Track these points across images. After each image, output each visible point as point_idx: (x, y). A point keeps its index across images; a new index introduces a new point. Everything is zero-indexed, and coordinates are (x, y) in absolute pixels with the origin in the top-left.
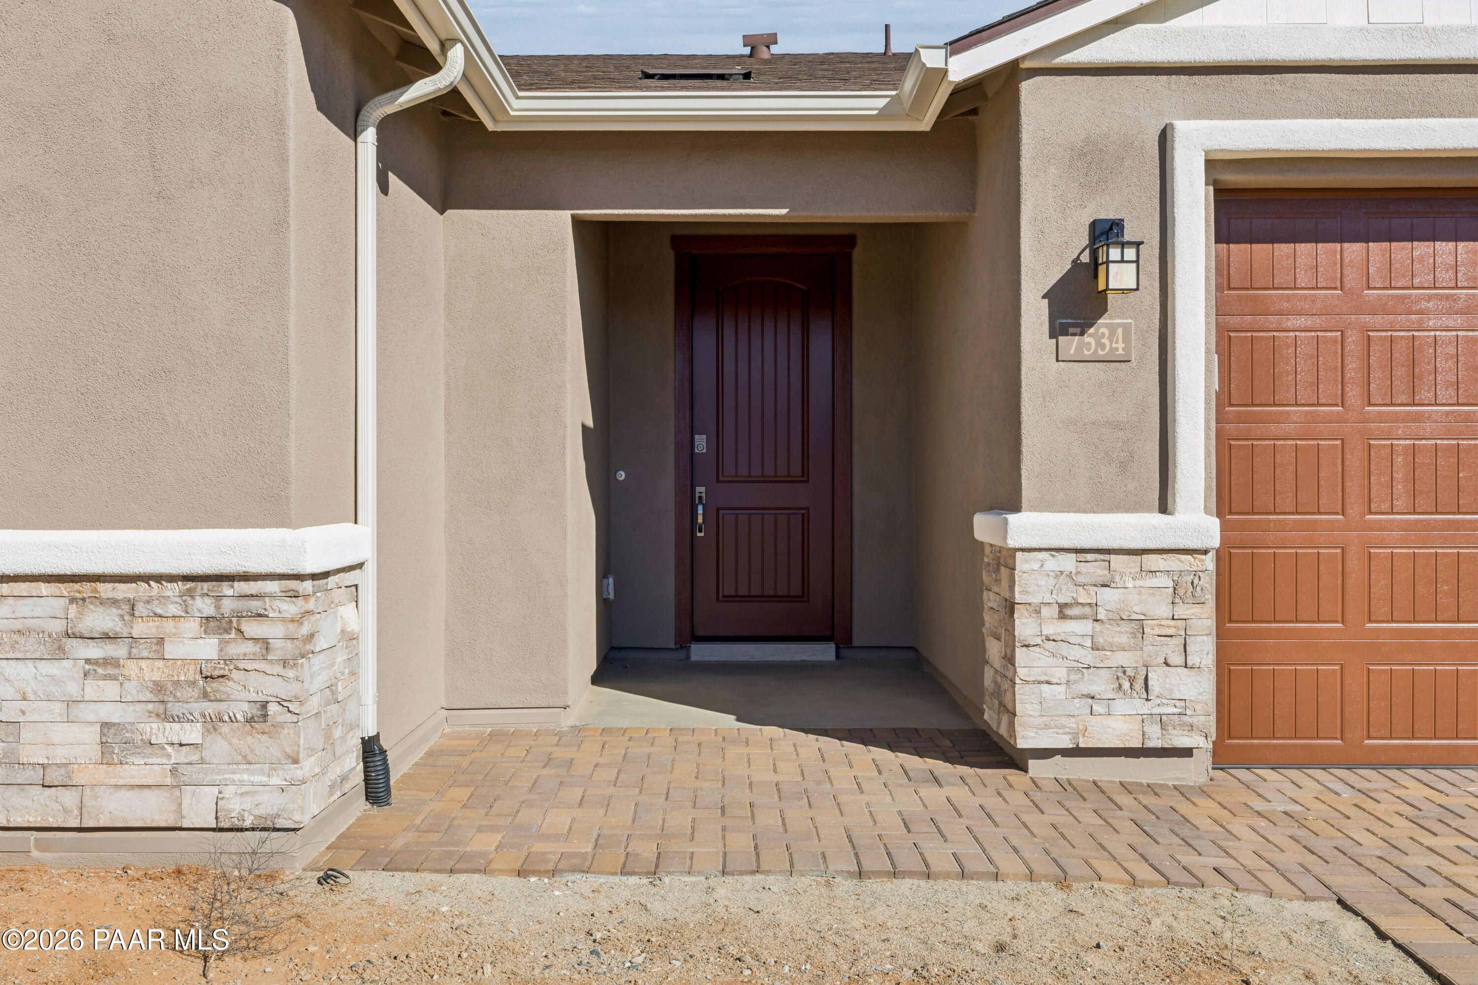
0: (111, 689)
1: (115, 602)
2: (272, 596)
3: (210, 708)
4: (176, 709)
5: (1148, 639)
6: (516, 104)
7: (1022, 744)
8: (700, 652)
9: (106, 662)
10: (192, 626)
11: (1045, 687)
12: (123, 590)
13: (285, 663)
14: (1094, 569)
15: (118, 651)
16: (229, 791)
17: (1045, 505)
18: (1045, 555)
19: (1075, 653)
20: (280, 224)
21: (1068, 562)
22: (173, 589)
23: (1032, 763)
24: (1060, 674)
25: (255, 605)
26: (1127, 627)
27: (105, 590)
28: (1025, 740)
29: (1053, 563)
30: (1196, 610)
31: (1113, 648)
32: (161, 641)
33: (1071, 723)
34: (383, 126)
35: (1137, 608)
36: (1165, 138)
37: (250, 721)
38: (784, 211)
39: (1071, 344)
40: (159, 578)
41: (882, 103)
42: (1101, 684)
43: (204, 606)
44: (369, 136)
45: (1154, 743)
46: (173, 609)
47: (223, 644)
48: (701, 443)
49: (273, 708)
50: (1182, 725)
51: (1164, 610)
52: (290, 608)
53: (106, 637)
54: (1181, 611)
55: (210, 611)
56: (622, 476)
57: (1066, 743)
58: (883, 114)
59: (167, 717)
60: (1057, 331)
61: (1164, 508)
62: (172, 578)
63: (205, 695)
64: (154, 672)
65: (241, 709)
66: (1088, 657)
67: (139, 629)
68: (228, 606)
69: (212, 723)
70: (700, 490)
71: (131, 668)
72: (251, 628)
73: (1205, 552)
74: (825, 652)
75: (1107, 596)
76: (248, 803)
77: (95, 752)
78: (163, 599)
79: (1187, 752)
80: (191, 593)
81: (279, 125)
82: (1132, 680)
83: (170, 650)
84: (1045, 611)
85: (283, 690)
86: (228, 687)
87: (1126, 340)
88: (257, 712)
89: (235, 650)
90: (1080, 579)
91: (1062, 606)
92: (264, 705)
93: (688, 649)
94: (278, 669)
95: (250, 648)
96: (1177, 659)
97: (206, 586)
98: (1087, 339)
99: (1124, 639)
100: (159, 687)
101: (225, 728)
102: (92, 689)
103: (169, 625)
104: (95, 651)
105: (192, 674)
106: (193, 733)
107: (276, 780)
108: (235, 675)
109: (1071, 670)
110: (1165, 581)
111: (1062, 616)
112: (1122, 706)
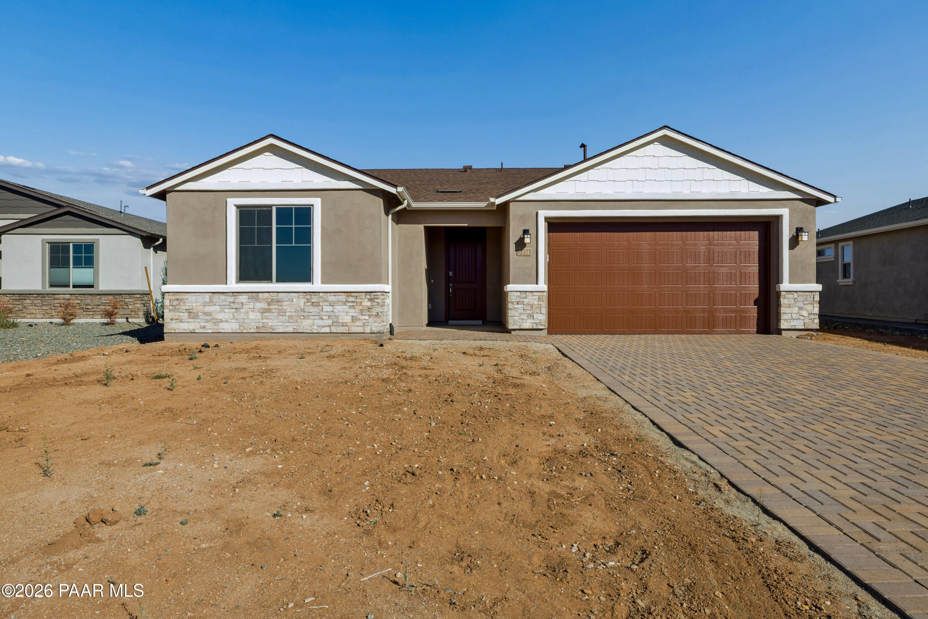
0: (353, 310)
1: (354, 296)
2: (379, 295)
3: (369, 313)
4: (364, 314)
5: (534, 308)
6: (413, 205)
7: (510, 328)
8: (450, 322)
9: (352, 306)
10: (366, 300)
11: (514, 317)
12: (355, 294)
13: (381, 306)
14: (523, 295)
15: (355, 304)
16: (373, 327)
17: (514, 283)
18: (514, 292)
19: (519, 311)
20: (380, 235)
21: (518, 294)
22: (363, 294)
23: (512, 332)
24: (517, 315)
25: (377, 297)
26: (530, 306)
27: (353, 294)
28: (510, 327)
29: (516, 294)
30: (543, 303)
31: (527, 310)
32: (361, 302)
33: (519, 324)
34: (393, 214)
35: (531, 302)
36: (537, 214)
37: (376, 315)
38: (467, 225)
39: (519, 253)
40: (361, 292)
41: (486, 204)
42: (524, 317)
43: (368, 297)
44: (390, 216)
45: (535, 328)
46: (363, 297)
47: (371, 303)
48: (451, 274)
49: (380, 313)
50: (540, 324)
51: (536, 303)
52: (382, 297)
53: (353, 302)
54: (540, 303)
55: (369, 298)
56: (432, 281)
57: (518, 328)
58: (486, 206)
59: (363, 315)
60: (517, 250)
61: (537, 283)
62: (363, 292)
63: (369, 311)
64: (360, 308)
65: (374, 314)
66: (522, 312)
67: (358, 301)
68: (372, 297)
69: (370, 316)
70: (451, 285)
71: (357, 307)
72: (376, 300)
73: (544, 292)
74: (480, 322)
75: (526, 300)
76: (376, 329)
77: (351, 321)
78: (362, 296)
79: (541, 330)
80: (366, 295)
81: (380, 218)
82: (531, 316)
83: (363, 304)
84: (514, 303)
85: (381, 310)
86: (373, 310)
87: (530, 252)
88: (377, 314)
89: (374, 304)
90: (521, 297)
91: (517, 302)
92: (378, 313)
93: (448, 322)
94: (381, 307)
95: (376, 304)
96: (539, 312)
97: (369, 294)
98: (522, 252)
99: (529, 308)
100: (361, 310)
101: (372, 317)
102: (350, 310)
103: (363, 300)
104: (351, 304)
105: (366, 308)
106: (367, 318)
107: (380, 325)
108: (374, 308)
109: (519, 314)
110: (537, 297)
111: (517, 304)
112: (529, 321)
